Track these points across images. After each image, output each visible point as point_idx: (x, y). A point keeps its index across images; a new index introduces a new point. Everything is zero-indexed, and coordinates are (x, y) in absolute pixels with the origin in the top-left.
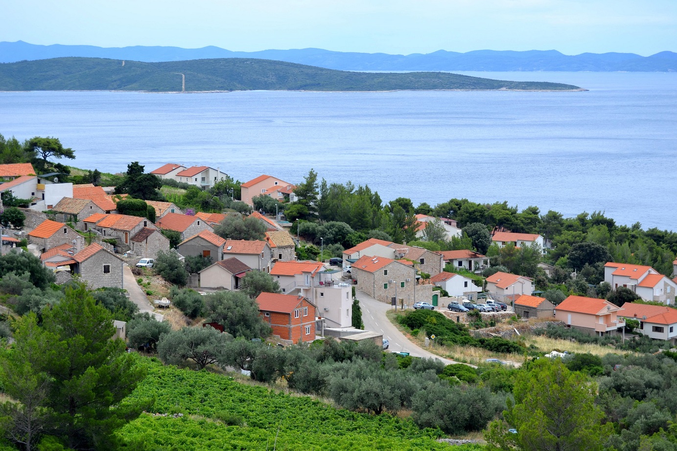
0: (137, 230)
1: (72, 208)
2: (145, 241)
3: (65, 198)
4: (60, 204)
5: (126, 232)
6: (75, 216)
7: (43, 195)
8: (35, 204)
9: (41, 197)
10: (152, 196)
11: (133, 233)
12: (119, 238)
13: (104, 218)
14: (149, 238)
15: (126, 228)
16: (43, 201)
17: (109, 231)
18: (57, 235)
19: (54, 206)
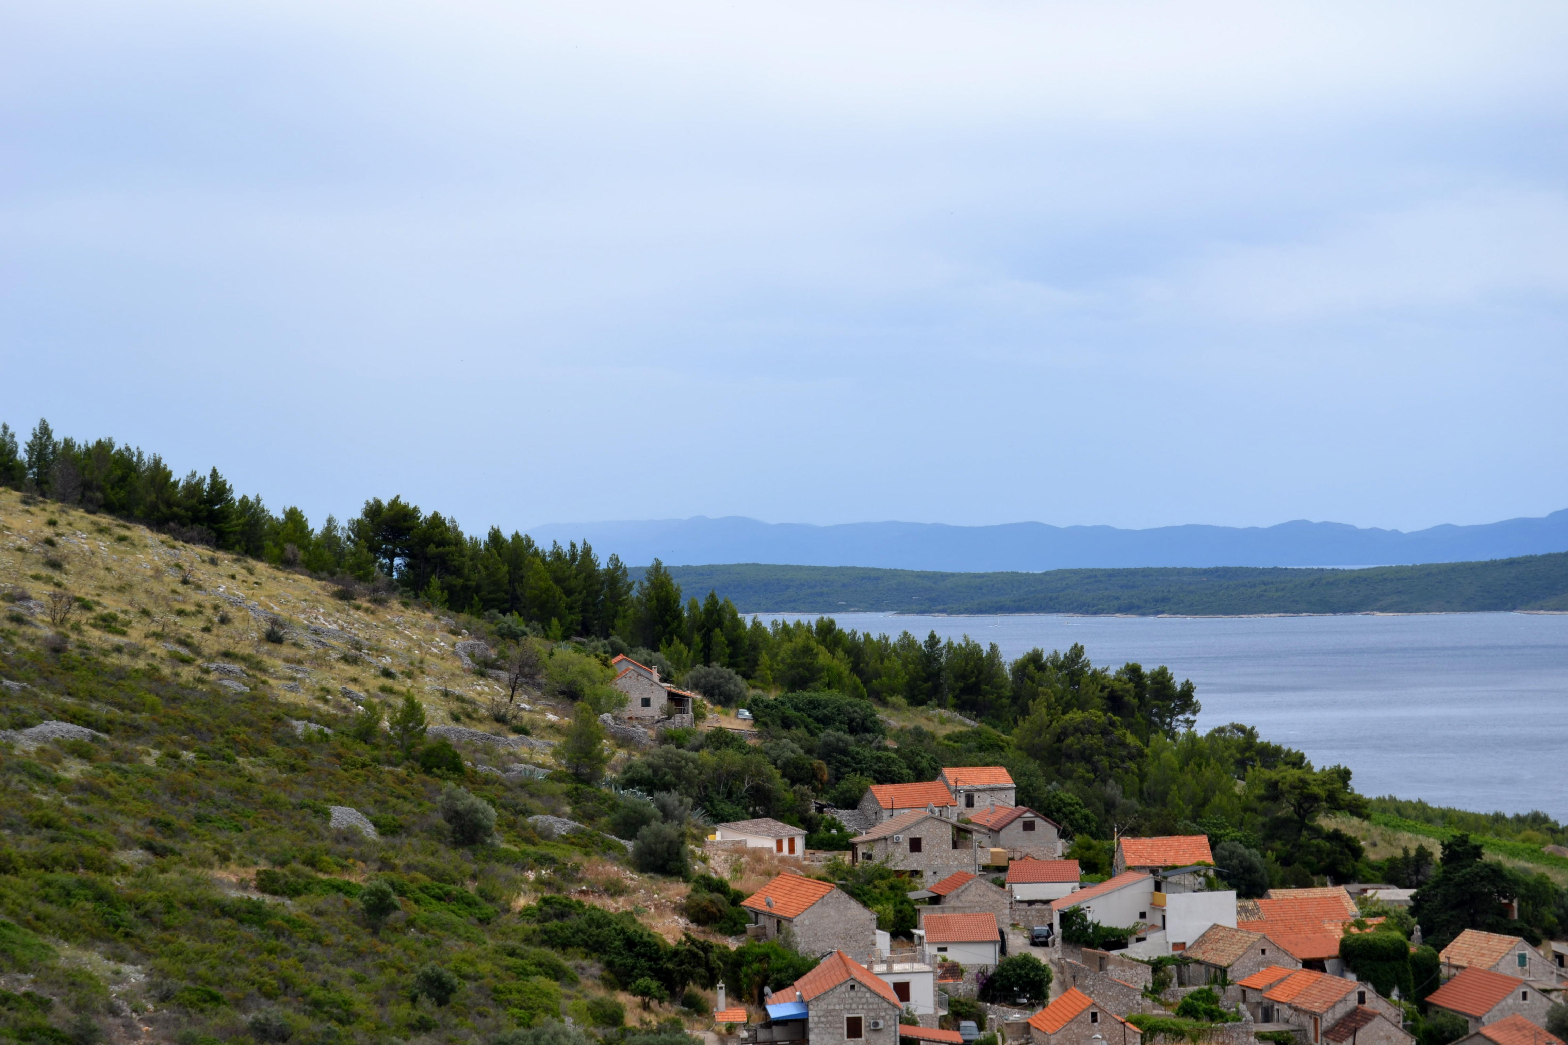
0: (1340, 1011)
1: (1223, 951)
2: (1351, 1039)
3: (1215, 926)
4: (1202, 940)
5: (1315, 1017)
6: (1224, 971)
7: (1164, 917)
8: (1144, 939)
9: (1159, 923)
10: (1490, 919)
11: (1328, 1020)
12: (1302, 1031)
13: (1282, 980)
14: (1360, 1034)
15: (1317, 1007)
16: (1160, 934)
17: (1286, 1012)
18: (1074, 1026)
19: (1188, 945)
